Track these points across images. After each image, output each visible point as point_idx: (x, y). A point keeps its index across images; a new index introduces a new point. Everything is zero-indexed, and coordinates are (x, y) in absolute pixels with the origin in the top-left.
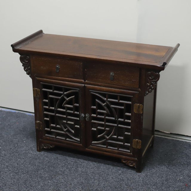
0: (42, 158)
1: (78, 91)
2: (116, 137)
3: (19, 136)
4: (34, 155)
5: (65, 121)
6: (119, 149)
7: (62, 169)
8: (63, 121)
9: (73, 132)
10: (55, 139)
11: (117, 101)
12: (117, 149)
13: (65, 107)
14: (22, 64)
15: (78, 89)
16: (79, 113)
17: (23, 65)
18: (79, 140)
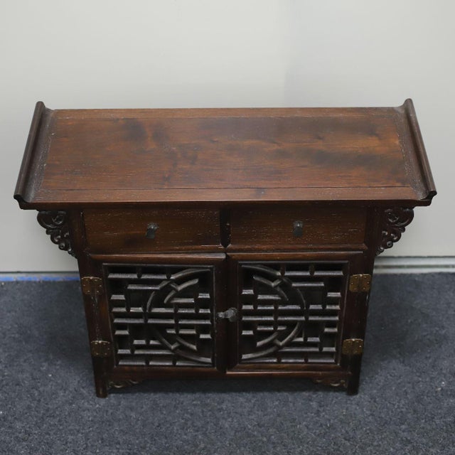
0: (121, 417)
1: (208, 270)
2: (301, 339)
3: (25, 361)
4: (95, 410)
5: (173, 332)
6: (310, 361)
7: (186, 434)
8: (168, 332)
9: (194, 347)
10: (145, 368)
11: (308, 274)
12: (303, 361)
13: (173, 304)
14: (46, 230)
15: (209, 266)
16: (209, 312)
17: (47, 233)
18: (209, 360)
